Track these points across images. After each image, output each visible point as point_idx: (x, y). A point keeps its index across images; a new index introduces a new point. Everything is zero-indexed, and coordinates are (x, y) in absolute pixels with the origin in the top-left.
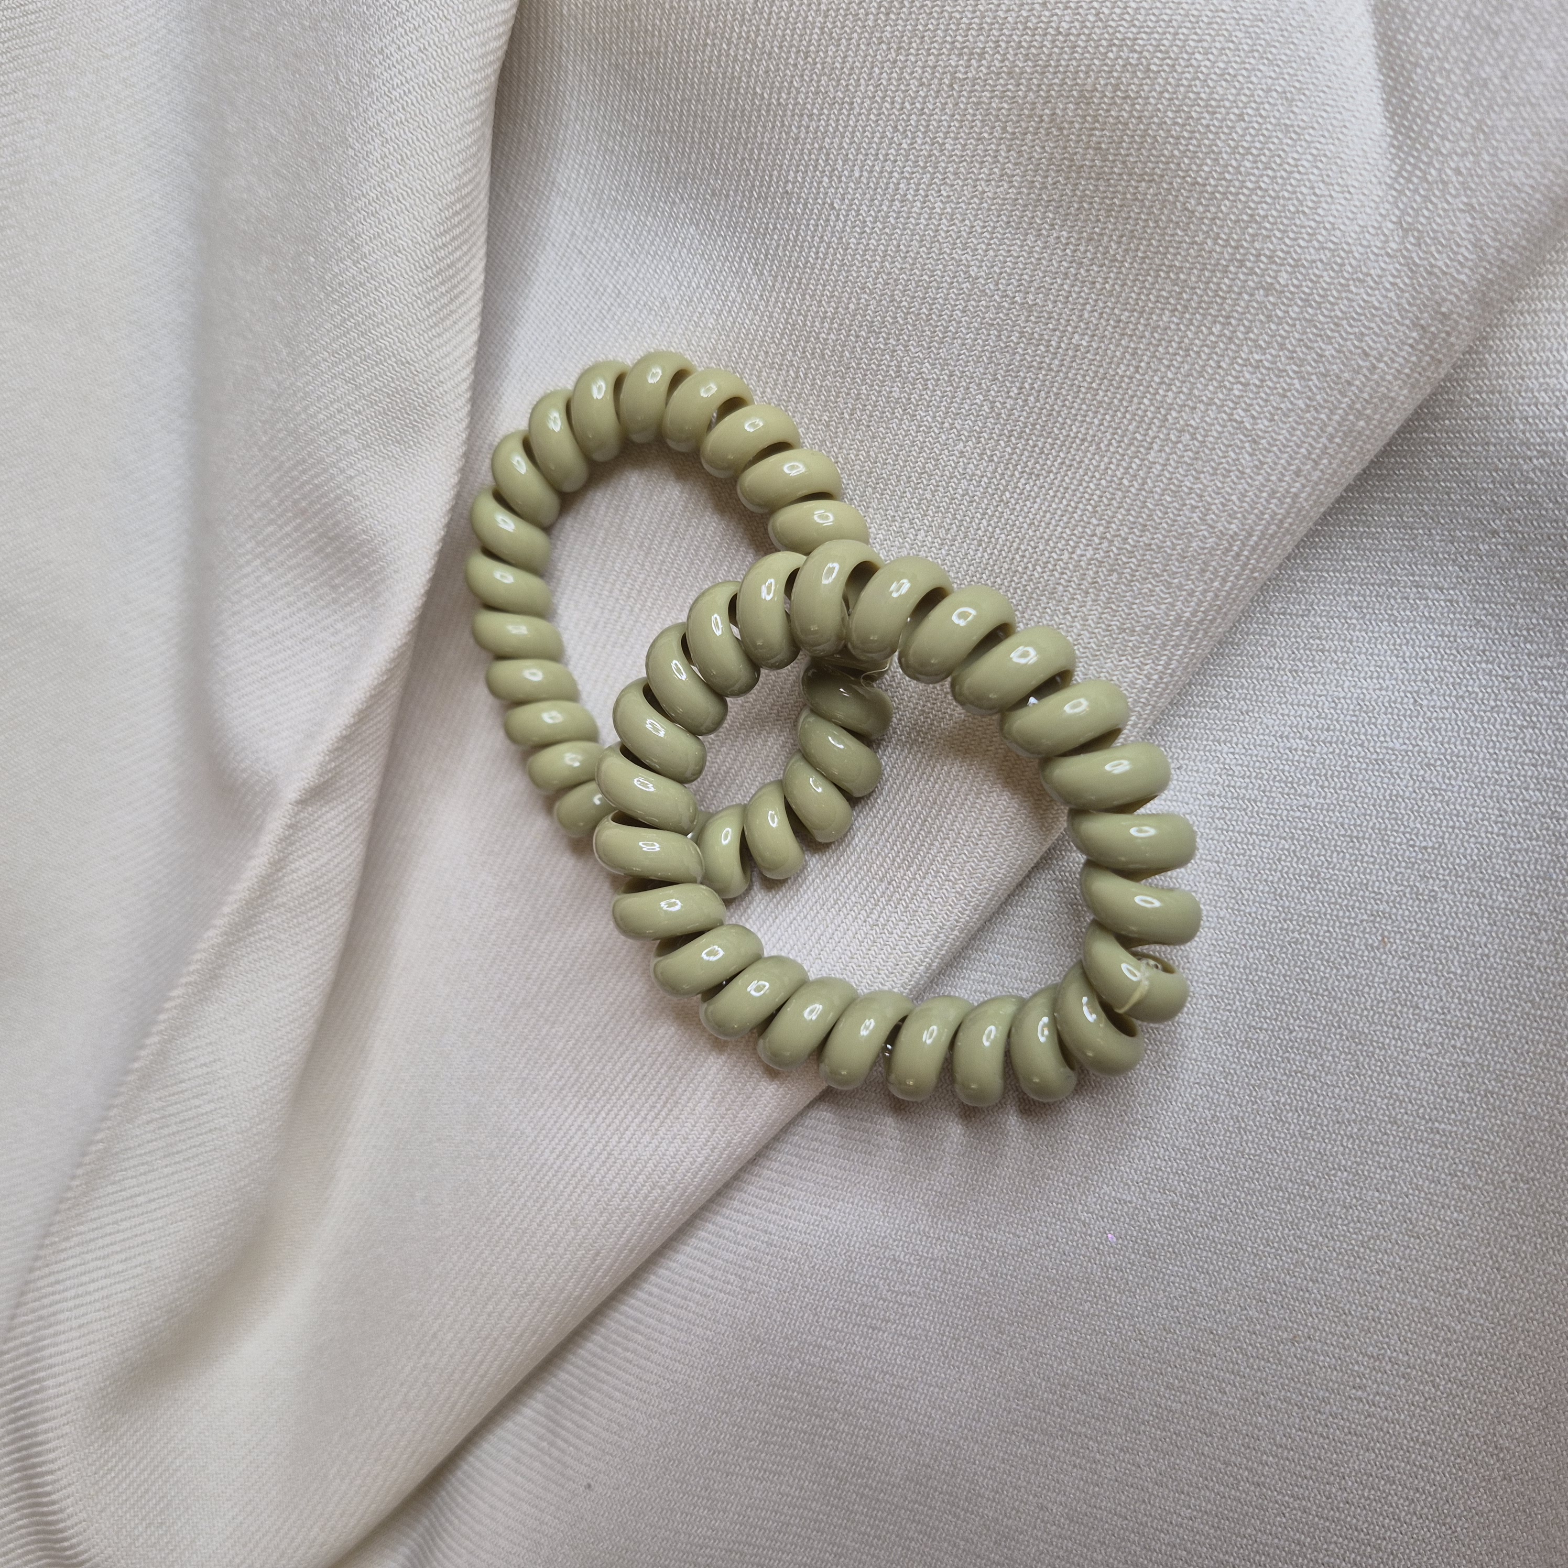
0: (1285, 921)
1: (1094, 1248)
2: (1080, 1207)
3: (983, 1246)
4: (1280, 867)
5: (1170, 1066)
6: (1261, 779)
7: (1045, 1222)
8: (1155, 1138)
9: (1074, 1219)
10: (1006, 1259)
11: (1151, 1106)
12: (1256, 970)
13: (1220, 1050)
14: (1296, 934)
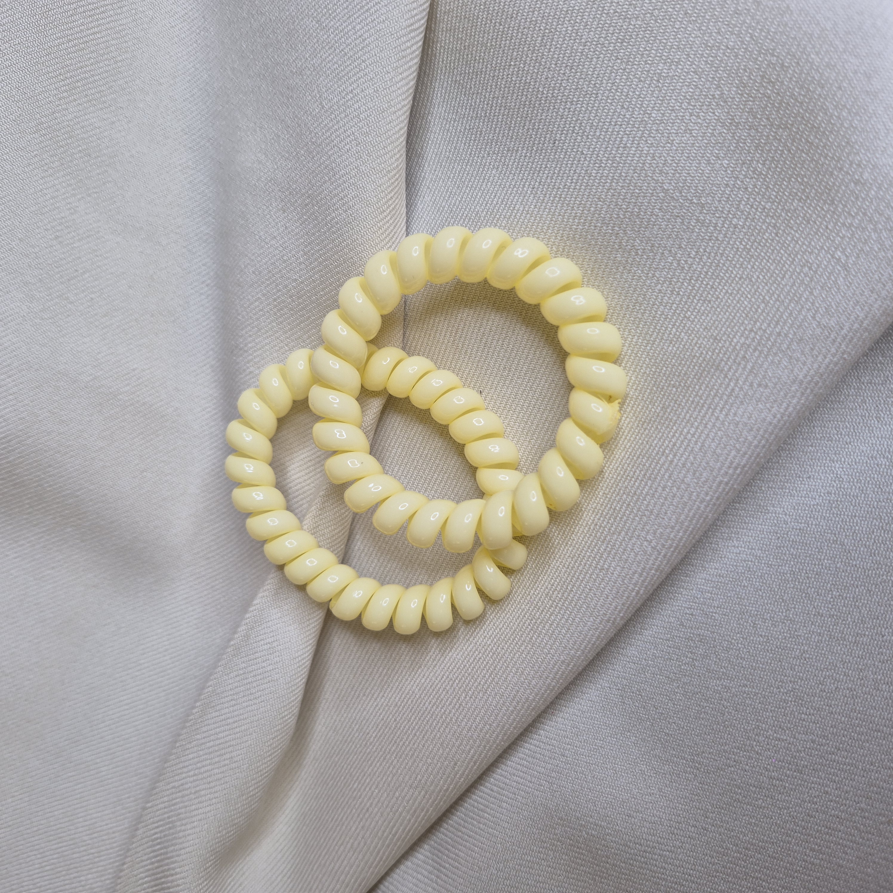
0: (877, 569)
1: (764, 768)
2: (755, 743)
3: (695, 766)
4: (873, 537)
5: (809, 658)
6: (860, 483)
7: (733, 752)
8: (800, 701)
9: (751, 750)
10: (709, 773)
11: (797, 682)
12: (861, 599)
13: (839, 648)
14: (885, 577)
